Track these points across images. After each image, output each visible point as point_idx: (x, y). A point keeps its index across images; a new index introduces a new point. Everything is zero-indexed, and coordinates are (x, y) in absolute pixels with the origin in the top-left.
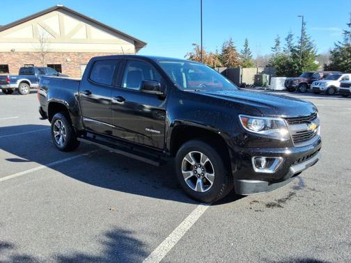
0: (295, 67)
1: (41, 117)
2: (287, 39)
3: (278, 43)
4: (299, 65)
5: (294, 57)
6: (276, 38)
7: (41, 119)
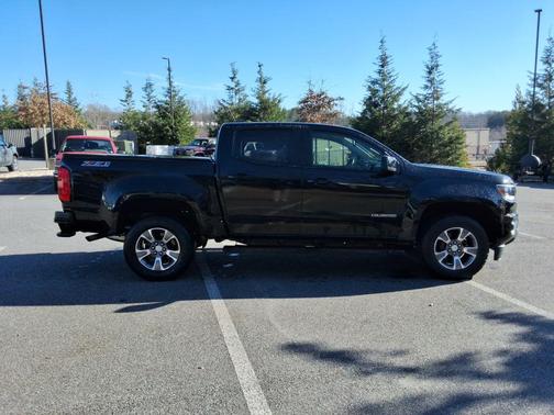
0: (168, 131)
1: (60, 231)
2: (145, 89)
3: (129, 94)
4: (171, 128)
5: (163, 116)
6: (126, 85)
7: (59, 235)
